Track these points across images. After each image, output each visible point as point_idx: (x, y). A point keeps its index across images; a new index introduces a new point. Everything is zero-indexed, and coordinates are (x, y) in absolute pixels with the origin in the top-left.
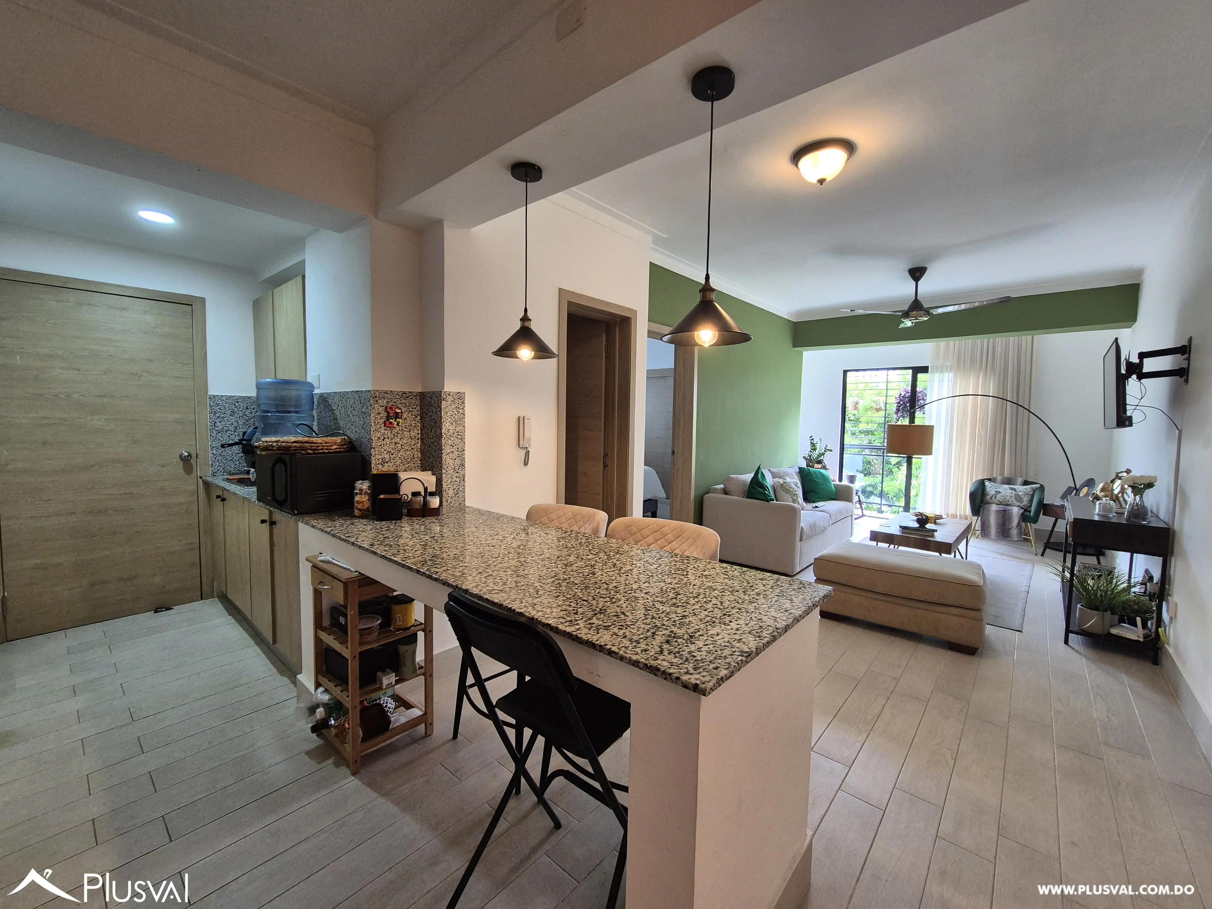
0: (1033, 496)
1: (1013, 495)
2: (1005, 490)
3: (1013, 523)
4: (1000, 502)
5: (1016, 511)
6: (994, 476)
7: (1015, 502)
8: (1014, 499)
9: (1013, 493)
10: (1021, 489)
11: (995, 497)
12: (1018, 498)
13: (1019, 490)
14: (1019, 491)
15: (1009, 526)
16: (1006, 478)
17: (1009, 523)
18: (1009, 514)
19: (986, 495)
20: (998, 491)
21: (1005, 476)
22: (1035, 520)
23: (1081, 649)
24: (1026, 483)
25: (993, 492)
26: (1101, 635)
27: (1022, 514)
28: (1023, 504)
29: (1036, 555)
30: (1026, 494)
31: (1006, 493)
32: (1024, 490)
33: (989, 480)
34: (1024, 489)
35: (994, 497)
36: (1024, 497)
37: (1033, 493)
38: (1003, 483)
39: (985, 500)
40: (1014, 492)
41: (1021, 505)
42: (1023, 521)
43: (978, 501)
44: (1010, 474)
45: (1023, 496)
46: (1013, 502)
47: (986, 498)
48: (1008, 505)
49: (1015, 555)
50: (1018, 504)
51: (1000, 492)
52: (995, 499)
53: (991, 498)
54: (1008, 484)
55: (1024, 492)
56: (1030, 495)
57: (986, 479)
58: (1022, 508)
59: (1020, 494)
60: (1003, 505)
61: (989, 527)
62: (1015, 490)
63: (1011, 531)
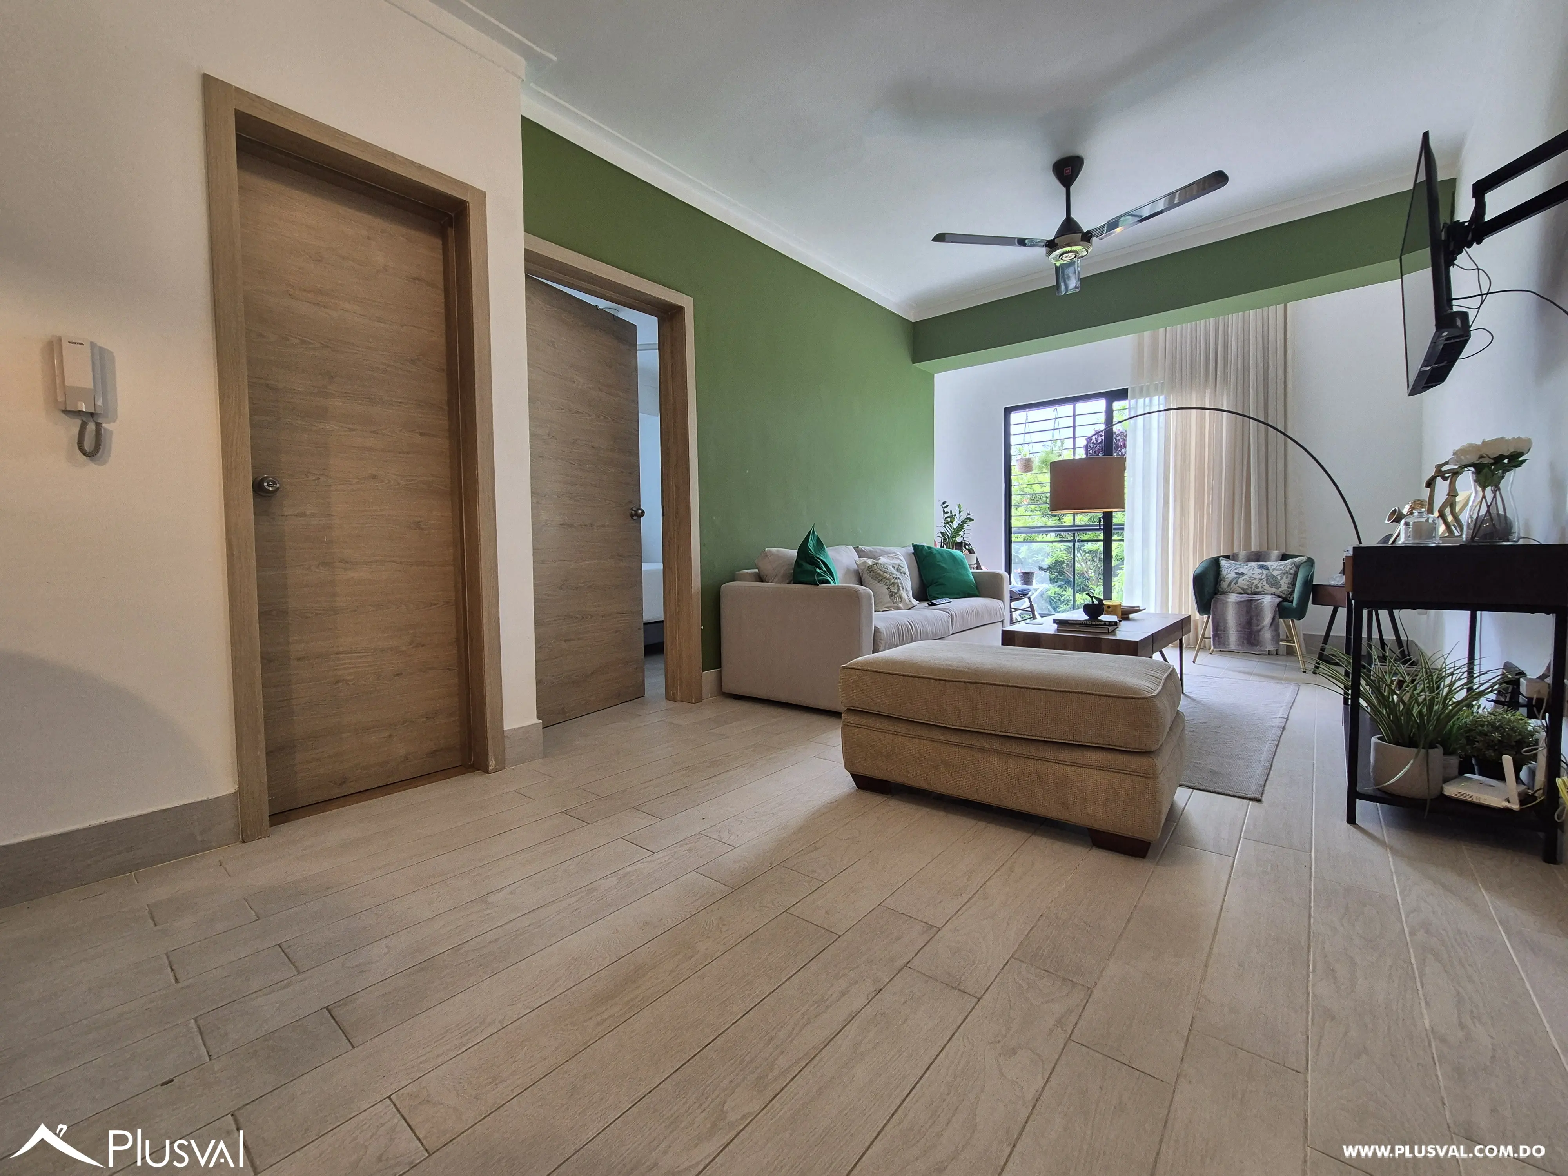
0: (1295, 575)
1: (1264, 576)
2: (1252, 571)
3: (1264, 620)
4: (1243, 589)
5: (1268, 602)
6: (1236, 551)
7: (1267, 587)
8: (1265, 583)
9: (1263, 574)
10: (1276, 566)
11: (1236, 583)
12: (1273, 581)
13: (1273, 568)
14: (1274, 570)
15: (1258, 626)
16: (1253, 552)
17: (1258, 620)
18: (1257, 607)
19: (1221, 580)
20: (1240, 572)
21: (1253, 550)
22: (1300, 613)
23: (1384, 833)
24: (1284, 557)
25: (1233, 575)
26: (1426, 800)
27: (1279, 605)
28: (1280, 590)
29: (1304, 672)
30: (1284, 574)
31: (1253, 574)
32: (1282, 567)
33: (1227, 557)
34: (1281, 565)
35: (1234, 582)
36: (1281, 579)
37: (1295, 572)
38: (1249, 560)
39: (1220, 589)
40: (1265, 572)
41: (1278, 591)
42: (1281, 617)
43: (1208, 589)
44: (1260, 545)
45: (1279, 577)
46: (1264, 587)
47: (1222, 586)
48: (1256, 593)
49: (1268, 673)
50: (1273, 590)
51: (1243, 574)
52: (1235, 586)
53: (1229, 585)
54: (1257, 560)
55: (1281, 570)
56: (1291, 574)
57: (1220, 557)
58: (1279, 597)
59: (1275, 573)
60: (1248, 594)
61: (1225, 630)
62: (1267, 569)
63: (1261, 634)
